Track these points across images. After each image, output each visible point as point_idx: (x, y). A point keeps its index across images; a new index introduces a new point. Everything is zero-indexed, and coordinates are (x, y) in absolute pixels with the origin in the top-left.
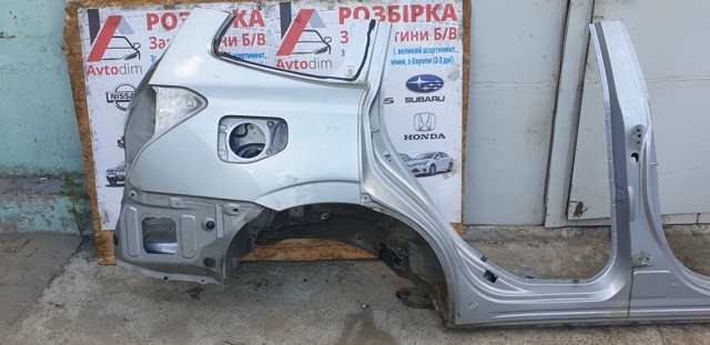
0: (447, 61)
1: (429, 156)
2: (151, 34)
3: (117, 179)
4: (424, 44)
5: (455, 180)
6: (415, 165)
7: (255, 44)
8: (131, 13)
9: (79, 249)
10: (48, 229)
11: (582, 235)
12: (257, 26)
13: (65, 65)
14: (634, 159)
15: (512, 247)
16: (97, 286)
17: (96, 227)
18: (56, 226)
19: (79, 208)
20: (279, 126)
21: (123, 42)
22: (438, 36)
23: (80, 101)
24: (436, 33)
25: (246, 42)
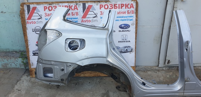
0: (131, 20)
1: (126, 47)
2: (45, 12)
3: (35, 53)
4: (124, 15)
5: (133, 54)
6: (121, 50)
7: (75, 15)
8: (39, 6)
9: (25, 73)
10: (16, 67)
11: (169, 69)
12: (76, 10)
13: (20, 21)
14: (186, 50)
15: (149, 73)
16: (30, 84)
17: (30, 67)
18: (18, 66)
19: (25, 61)
20: (83, 41)
21: (37, 15)
22: (128, 13)
23: (25, 31)
24: (128, 12)
25: (73, 15)
